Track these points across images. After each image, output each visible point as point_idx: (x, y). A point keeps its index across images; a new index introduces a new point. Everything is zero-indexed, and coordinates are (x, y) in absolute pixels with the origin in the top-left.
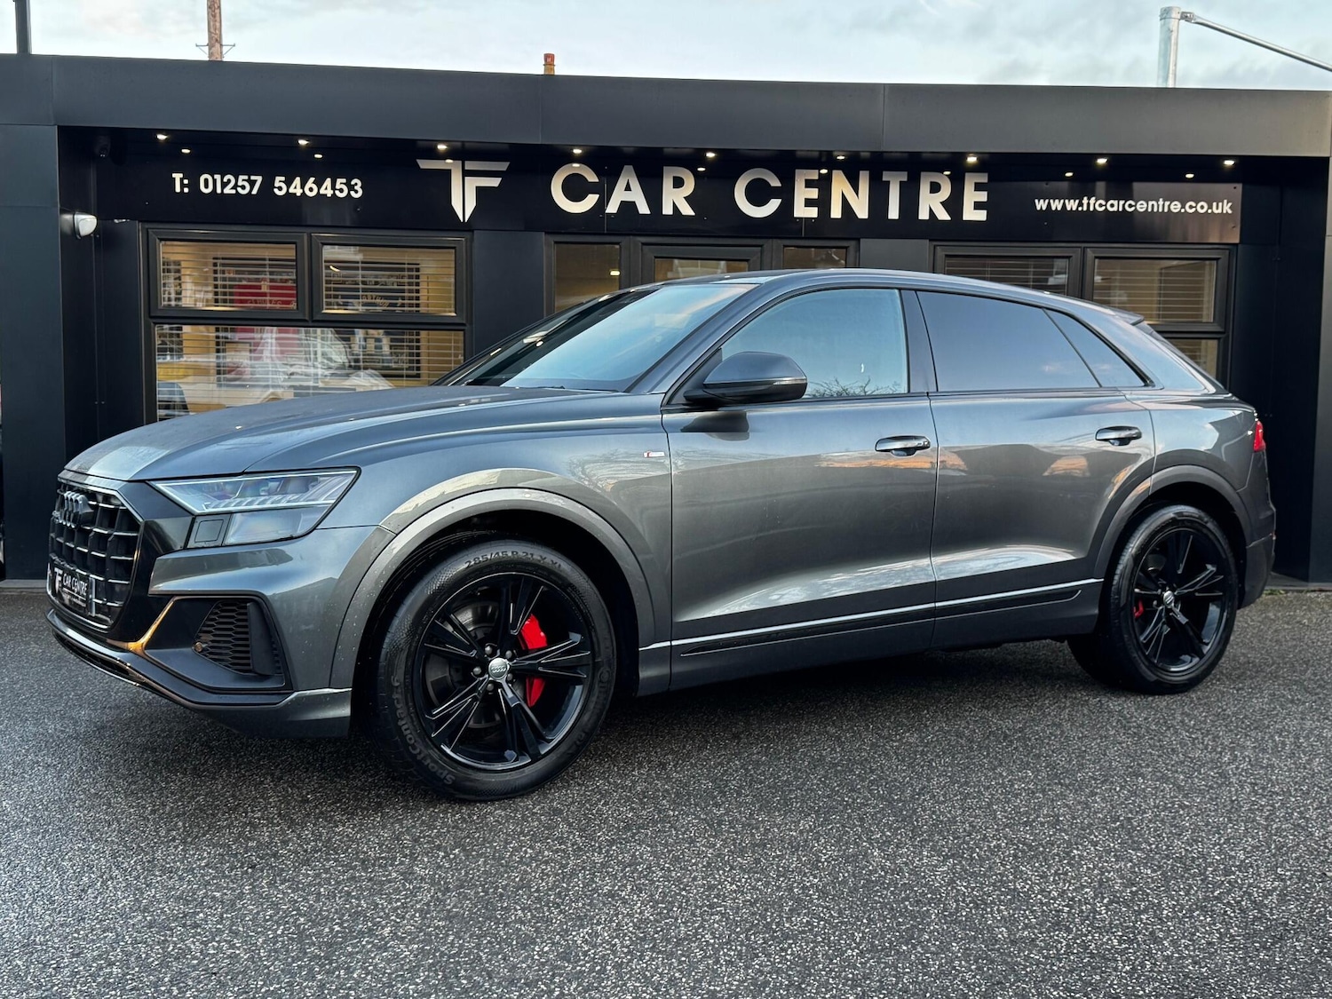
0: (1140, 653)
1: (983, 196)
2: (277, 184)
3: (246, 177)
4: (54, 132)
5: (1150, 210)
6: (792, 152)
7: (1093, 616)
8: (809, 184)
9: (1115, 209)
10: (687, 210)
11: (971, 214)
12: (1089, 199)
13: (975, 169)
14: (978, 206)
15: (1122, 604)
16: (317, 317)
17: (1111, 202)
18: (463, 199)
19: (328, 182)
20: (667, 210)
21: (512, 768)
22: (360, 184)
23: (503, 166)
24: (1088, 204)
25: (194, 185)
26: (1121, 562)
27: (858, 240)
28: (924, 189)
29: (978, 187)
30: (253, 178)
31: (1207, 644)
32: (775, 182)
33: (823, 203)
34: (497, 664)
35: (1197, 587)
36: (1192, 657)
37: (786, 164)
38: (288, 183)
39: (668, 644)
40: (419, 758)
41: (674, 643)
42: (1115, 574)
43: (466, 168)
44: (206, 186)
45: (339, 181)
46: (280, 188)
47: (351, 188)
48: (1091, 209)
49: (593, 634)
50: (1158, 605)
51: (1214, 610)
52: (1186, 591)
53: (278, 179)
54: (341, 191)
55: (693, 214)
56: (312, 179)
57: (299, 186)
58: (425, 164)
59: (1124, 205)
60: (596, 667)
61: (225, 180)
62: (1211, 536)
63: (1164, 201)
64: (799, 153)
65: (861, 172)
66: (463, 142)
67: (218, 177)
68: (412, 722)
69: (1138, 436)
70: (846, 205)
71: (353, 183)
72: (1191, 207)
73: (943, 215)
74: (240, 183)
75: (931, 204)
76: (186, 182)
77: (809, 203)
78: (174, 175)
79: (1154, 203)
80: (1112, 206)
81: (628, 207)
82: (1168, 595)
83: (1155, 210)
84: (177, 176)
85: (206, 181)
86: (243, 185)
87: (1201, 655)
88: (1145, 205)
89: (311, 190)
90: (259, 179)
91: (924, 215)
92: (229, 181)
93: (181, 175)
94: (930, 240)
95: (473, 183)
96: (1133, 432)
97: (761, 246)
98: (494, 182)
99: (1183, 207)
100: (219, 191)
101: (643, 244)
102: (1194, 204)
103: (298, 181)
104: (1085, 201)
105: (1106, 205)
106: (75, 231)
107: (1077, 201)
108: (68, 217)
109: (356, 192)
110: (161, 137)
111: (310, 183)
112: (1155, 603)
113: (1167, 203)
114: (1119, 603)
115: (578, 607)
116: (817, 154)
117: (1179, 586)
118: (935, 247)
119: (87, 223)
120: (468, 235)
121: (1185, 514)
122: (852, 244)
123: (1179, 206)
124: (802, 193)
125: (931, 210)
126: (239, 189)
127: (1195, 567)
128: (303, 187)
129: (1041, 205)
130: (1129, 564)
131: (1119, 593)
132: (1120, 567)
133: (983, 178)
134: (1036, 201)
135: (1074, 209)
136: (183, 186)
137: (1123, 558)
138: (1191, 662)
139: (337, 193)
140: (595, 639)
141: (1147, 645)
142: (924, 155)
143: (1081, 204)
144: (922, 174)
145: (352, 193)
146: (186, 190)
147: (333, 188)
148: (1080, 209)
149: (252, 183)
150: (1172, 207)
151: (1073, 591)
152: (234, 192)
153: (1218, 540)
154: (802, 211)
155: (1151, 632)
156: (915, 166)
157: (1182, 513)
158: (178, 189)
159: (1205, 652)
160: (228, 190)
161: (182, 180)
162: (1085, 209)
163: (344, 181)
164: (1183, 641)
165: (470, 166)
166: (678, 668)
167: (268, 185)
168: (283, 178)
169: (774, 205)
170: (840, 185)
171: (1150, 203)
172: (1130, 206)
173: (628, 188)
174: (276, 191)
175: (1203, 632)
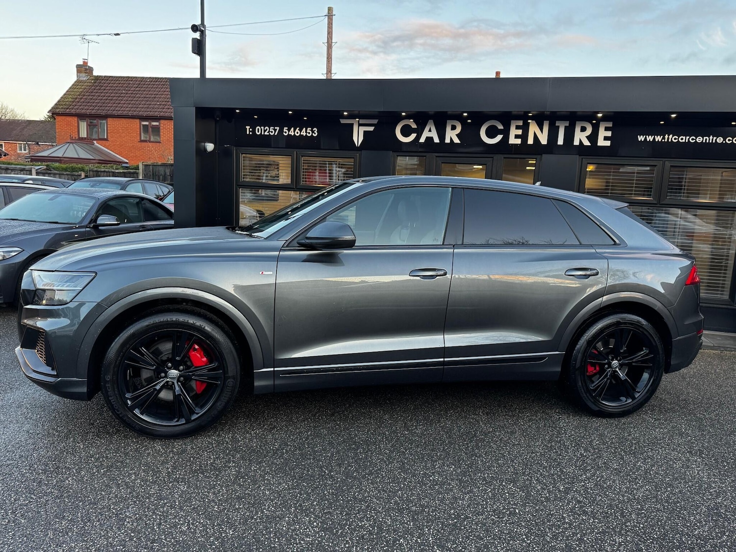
0: (588, 394)
1: (609, 134)
2: (284, 131)
3: (273, 128)
4: (193, 110)
5: (704, 141)
6: (510, 112)
7: (559, 372)
8: (518, 127)
9: (684, 141)
10: (457, 141)
11: (601, 142)
12: (669, 136)
13: (605, 119)
14: (606, 138)
15: (577, 367)
16: (298, 187)
17: (682, 137)
18: (358, 137)
19: (304, 129)
20: (448, 141)
22: (316, 130)
23: (375, 121)
24: (668, 138)
25: (254, 131)
26: (579, 343)
27: (542, 155)
28: (578, 130)
29: (607, 129)
30: (276, 128)
31: (639, 392)
32: (501, 127)
33: (524, 137)
35: (634, 360)
36: (627, 398)
37: (506, 118)
38: (289, 130)
39: (272, 369)
40: (120, 416)
41: (276, 369)
42: (574, 350)
43: (360, 123)
44: (258, 132)
45: (308, 129)
46: (286, 132)
47: (313, 132)
48: (670, 141)
49: (224, 362)
50: (608, 368)
51: (646, 376)
52: (627, 362)
53: (285, 128)
54: (309, 133)
55: (459, 142)
56: (298, 128)
57: (293, 132)
58: (343, 121)
59: (689, 139)
60: (226, 378)
61: (265, 129)
62: (645, 332)
63: (713, 137)
64: (513, 113)
65: (545, 121)
66: (359, 111)
67: (262, 128)
69: (597, 274)
70: (536, 137)
71: (314, 130)
72: (729, 140)
73: (587, 143)
74: (271, 130)
75: (581, 137)
76: (251, 130)
77: (517, 137)
78: (247, 127)
79: (707, 138)
80: (682, 139)
81: (429, 139)
82: (615, 363)
83: (708, 141)
84: (248, 127)
85: (258, 129)
86: (271, 131)
87: (633, 398)
88: (702, 139)
89: (297, 133)
90: (278, 128)
91: (576, 143)
92: (267, 129)
93: (249, 127)
94: (579, 156)
95: (363, 129)
96: (594, 272)
97: (493, 158)
98: (371, 129)
99: (725, 140)
100: (263, 134)
101: (436, 156)
102: (731, 139)
103: (292, 129)
104: (666, 136)
105: (678, 139)
106: (205, 150)
107: (662, 137)
108: (203, 144)
109: (315, 134)
110: (237, 111)
111: (297, 130)
112: (606, 366)
113: (715, 138)
114: (576, 365)
116: (522, 113)
117: (624, 358)
118: (582, 159)
119: (210, 147)
120: (360, 152)
121: (627, 319)
122: (539, 156)
123: (722, 139)
124: (514, 132)
125: (580, 140)
126: (270, 133)
127: (633, 350)
128: (294, 132)
129: (641, 138)
130: (584, 345)
131: (576, 360)
132: (578, 346)
133: (610, 125)
134: (639, 136)
135: (660, 141)
136: (250, 131)
137: (580, 341)
138: (626, 401)
139: (307, 134)
140: (225, 365)
141: (594, 391)
142: (578, 113)
143: (664, 138)
144: (577, 122)
145: (313, 134)
146: (251, 133)
147: (306, 132)
148: (663, 140)
149: (275, 130)
150: (718, 140)
151: (541, 358)
152: (268, 134)
153: (651, 335)
154: (513, 141)
155: (597, 384)
156: (573, 119)
157: (625, 318)
158: (248, 133)
159: (636, 397)
160: (266, 133)
161: (249, 129)
162: (666, 140)
163: (310, 129)
164: (617, 389)
165: (362, 121)
166: (277, 382)
167: (281, 131)
168: (287, 128)
169: (499, 138)
170: (533, 128)
171: (705, 138)
172: (693, 139)
173: (430, 131)
174: (284, 133)
175: (638, 385)
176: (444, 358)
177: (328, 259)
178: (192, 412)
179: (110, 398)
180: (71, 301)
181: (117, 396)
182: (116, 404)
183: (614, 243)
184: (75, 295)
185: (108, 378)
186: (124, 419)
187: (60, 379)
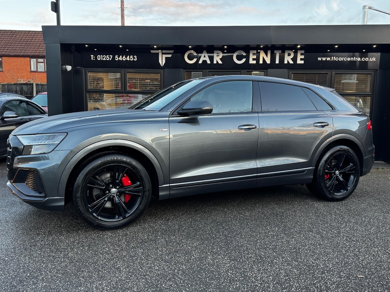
0: (326, 190)
1: (303, 57)
2: (116, 57)
3: (108, 56)
4: (59, 45)
5: (351, 60)
6: (249, 45)
7: (312, 178)
8: (254, 54)
9: (341, 60)
10: (220, 62)
11: (299, 62)
12: (333, 57)
13: (301, 49)
14: (301, 59)
15: (321, 175)
16: (126, 91)
17: (340, 58)
18: (162, 61)
19: (128, 57)
20: (215, 62)
21: (117, 221)
22: (136, 57)
23: (172, 51)
24: (333, 59)
25: (96, 58)
26: (321, 162)
27: (267, 69)
28: (286, 55)
29: (302, 54)
30: (110, 56)
31: (349, 187)
32: (244, 54)
33: (257, 59)
34: (114, 190)
35: (346, 170)
36: (344, 190)
37: (247, 49)
38: (119, 57)
39: (169, 185)
40: (86, 218)
41: (171, 185)
42: (319, 166)
43: (163, 52)
44: (99, 58)
45: (131, 56)
46: (117, 58)
47: (134, 58)
48: (334, 60)
49: (143, 182)
50: (334, 175)
51: (352, 177)
52: (343, 171)
53: (116, 56)
54: (132, 59)
55: (222, 63)
56: (124, 56)
57: (121, 58)
58: (152, 51)
59: (344, 59)
60: (144, 192)
61: (103, 57)
62: (351, 155)
63: (355, 58)
64: (251, 46)
65: (268, 51)
66: (162, 45)
67: (102, 56)
68: (83, 207)
69: (328, 125)
70: (264, 60)
71: (134, 57)
72: (363, 59)
73: (291, 62)
74: (107, 57)
75: (288, 59)
76: (94, 57)
77: (253, 59)
78: (91, 56)
79: (353, 58)
80: (340, 59)
81: (205, 62)
82: (337, 172)
83: (353, 60)
84: (92, 56)
85: (99, 57)
86: (108, 58)
87: (347, 190)
88: (350, 59)
89: (124, 59)
90: (111, 56)
91: (286, 62)
92: (104, 57)
93: (93, 56)
94: (288, 69)
95: (164, 56)
96: (326, 124)
97: (240, 71)
98: (170, 56)
99: (361, 59)
100: (102, 59)
101: (209, 71)
102: (364, 58)
103: (121, 56)
104: (332, 58)
105: (338, 59)
106: (66, 70)
107: (330, 58)
108: (65, 66)
109: (135, 59)
110: (86, 46)
111: (124, 57)
112: (333, 174)
113: (356, 58)
114: (320, 174)
115: (139, 174)
116: (256, 46)
117: (341, 169)
118: (289, 71)
119: (69, 68)
120: (163, 70)
121: (343, 148)
122: (266, 70)
123: (360, 59)
124: (252, 57)
125: (288, 60)
126: (107, 59)
127: (346, 164)
128: (122, 58)
129: (319, 59)
130: (323, 163)
131: (320, 171)
132: (321, 164)
133: (303, 52)
134: (318, 58)
135: (329, 60)
136: (93, 58)
137: (321, 161)
138: (344, 192)
139: (131, 59)
140: (144, 184)
141: (329, 187)
142: (286, 45)
143: (331, 59)
144: (286, 51)
145: (134, 59)
146: (94, 59)
147: (130, 58)
148: (331, 60)
149: (110, 57)
150: (358, 59)
151: (304, 171)
152: (105, 59)
153: (354, 156)
154: (251, 62)
155: (330, 183)
156: (284, 48)
157: (342, 148)
158: (92, 59)
159: (348, 189)
160: (104, 59)
161: (93, 57)
162: (332, 60)
163: (132, 56)
164: (341, 186)
165: (164, 51)
166: (172, 192)
167: (114, 58)
168: (117, 56)
169: (244, 60)
170: (262, 55)
171: (351, 58)
172: (345, 59)
173: (205, 57)
174: (116, 59)
175: (348, 183)
176: (257, 174)
177: (193, 121)
178: (126, 212)
179: (79, 207)
180: (53, 150)
181: (83, 206)
182: (83, 211)
183: (332, 109)
184: (55, 147)
185: (79, 195)
186: (88, 219)
187: (47, 198)
